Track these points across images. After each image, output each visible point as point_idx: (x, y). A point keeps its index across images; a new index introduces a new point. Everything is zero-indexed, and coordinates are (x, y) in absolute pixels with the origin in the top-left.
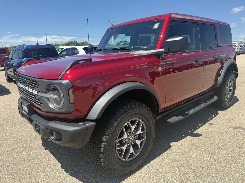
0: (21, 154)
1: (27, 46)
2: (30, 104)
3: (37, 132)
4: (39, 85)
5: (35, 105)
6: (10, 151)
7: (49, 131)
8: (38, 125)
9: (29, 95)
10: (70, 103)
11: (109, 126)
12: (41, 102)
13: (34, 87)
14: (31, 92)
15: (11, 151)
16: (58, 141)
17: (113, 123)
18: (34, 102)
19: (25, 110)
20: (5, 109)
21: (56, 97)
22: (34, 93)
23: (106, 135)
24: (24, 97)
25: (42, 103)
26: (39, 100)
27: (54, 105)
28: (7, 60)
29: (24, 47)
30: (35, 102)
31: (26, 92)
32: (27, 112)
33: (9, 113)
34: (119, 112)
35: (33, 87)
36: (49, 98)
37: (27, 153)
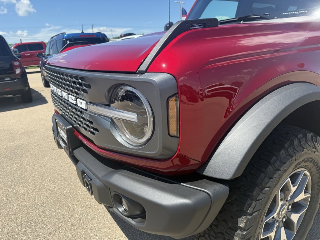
0: (58, 209)
1: (68, 35)
2: (71, 126)
3: (85, 187)
4: (89, 87)
5: (83, 131)
6: (41, 200)
7: (113, 194)
8: (87, 175)
9: (69, 109)
10: (169, 135)
11: (255, 192)
12: (94, 126)
13: (79, 92)
14: (74, 102)
15: (44, 200)
16: (133, 219)
17: (263, 184)
18: (80, 125)
19: (63, 137)
20: (39, 125)
21: (132, 117)
22: (79, 104)
23: (246, 214)
24: (60, 112)
25: (96, 130)
26: (91, 123)
27: (127, 136)
28: (43, 56)
29: (64, 35)
30: (82, 125)
31: (64, 102)
32: (67, 142)
33: (43, 132)
34: (276, 156)
35: (76, 93)
36: (115, 120)
37: (68, 207)
